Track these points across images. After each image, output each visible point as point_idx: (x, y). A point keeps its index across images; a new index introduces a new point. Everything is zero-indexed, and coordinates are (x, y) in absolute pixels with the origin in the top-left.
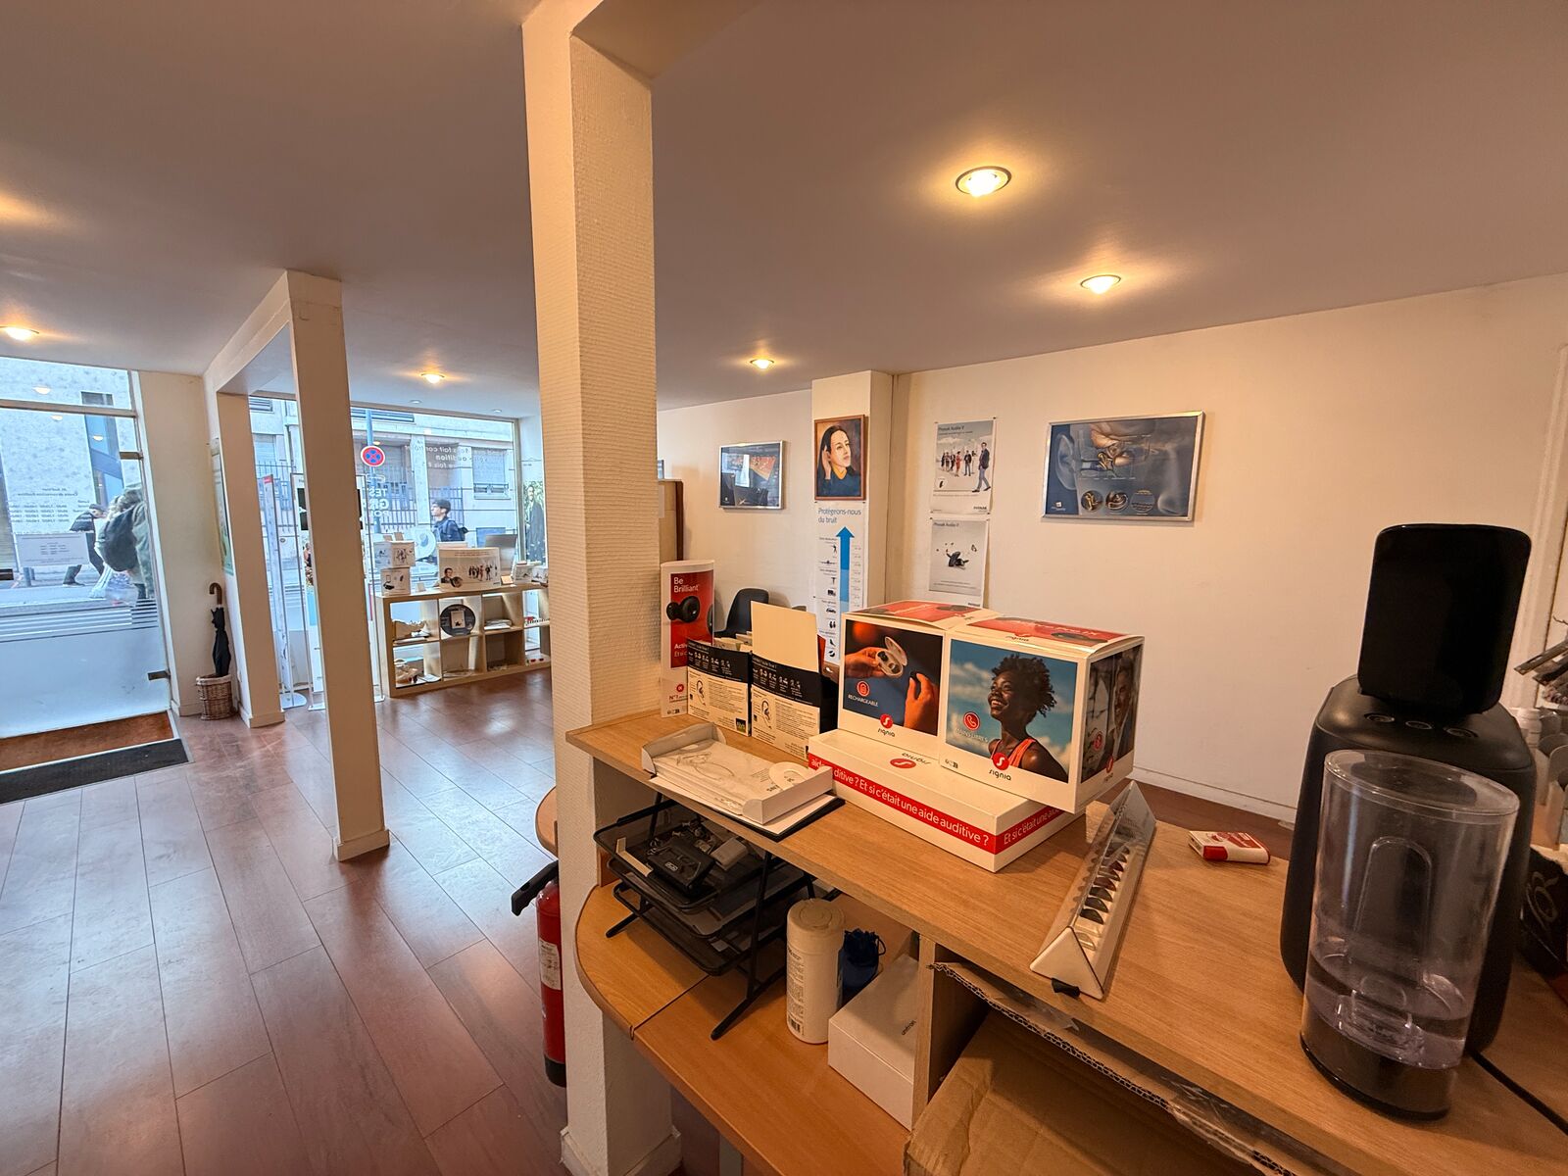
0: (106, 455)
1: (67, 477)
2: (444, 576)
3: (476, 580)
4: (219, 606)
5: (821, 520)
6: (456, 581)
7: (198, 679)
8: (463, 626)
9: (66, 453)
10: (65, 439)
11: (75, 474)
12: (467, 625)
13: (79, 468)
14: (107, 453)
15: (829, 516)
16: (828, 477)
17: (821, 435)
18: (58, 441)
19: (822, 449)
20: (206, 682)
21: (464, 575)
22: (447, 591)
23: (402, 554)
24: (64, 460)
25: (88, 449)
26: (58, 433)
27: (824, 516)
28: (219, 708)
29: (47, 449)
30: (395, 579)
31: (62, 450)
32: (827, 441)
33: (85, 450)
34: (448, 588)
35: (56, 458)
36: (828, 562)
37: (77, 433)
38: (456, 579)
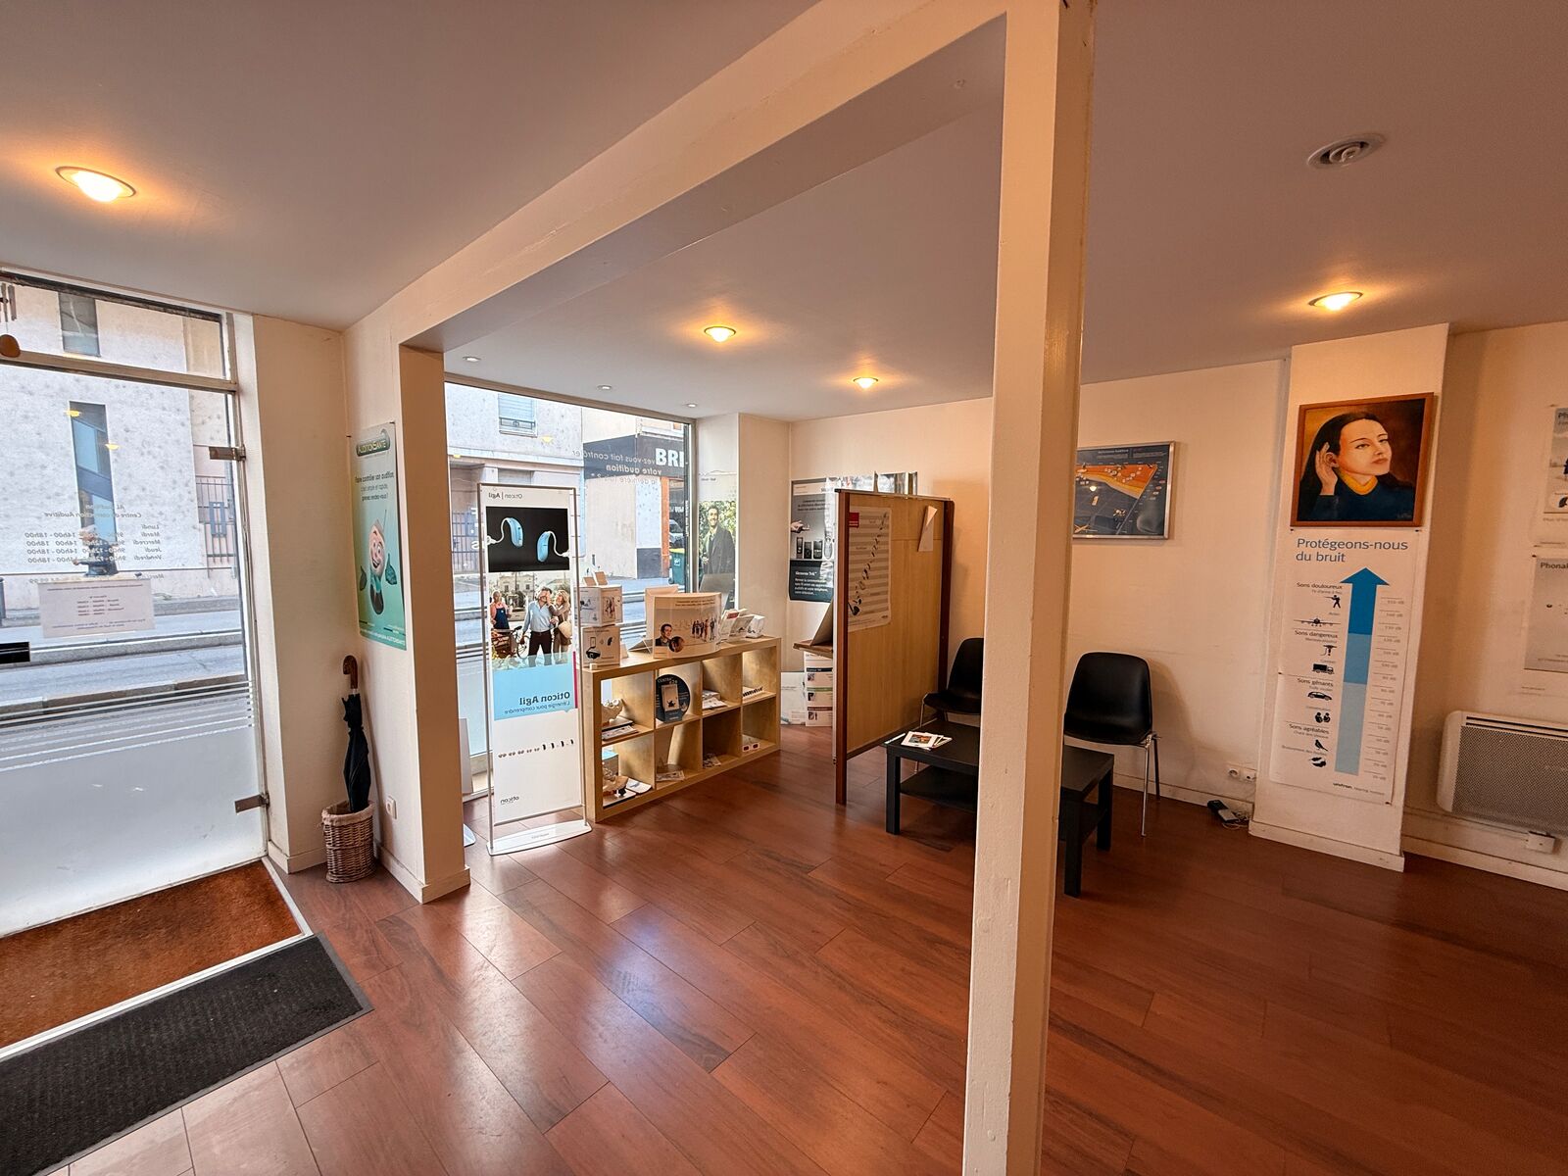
0: (94, 473)
1: (49, 498)
2: (659, 635)
3: (699, 641)
4: (354, 692)
5: (1302, 557)
6: (676, 643)
7: (325, 815)
8: (677, 707)
9: (48, 471)
10: (48, 455)
11: (58, 494)
12: (681, 704)
13: (62, 487)
14: (96, 471)
15: (1324, 552)
16: (1329, 490)
17: (1315, 427)
18: (40, 456)
19: (1317, 446)
20: (340, 820)
21: (686, 634)
22: (664, 657)
23: (611, 605)
24: (46, 479)
25: (74, 466)
26: (40, 447)
27: (1308, 551)
28: (357, 862)
29: (26, 466)
30: (602, 642)
31: (43, 467)
32: (1330, 435)
33: (71, 468)
34: (666, 652)
35: (36, 476)
36: (1317, 622)
37: (62, 448)
38: (677, 640)
